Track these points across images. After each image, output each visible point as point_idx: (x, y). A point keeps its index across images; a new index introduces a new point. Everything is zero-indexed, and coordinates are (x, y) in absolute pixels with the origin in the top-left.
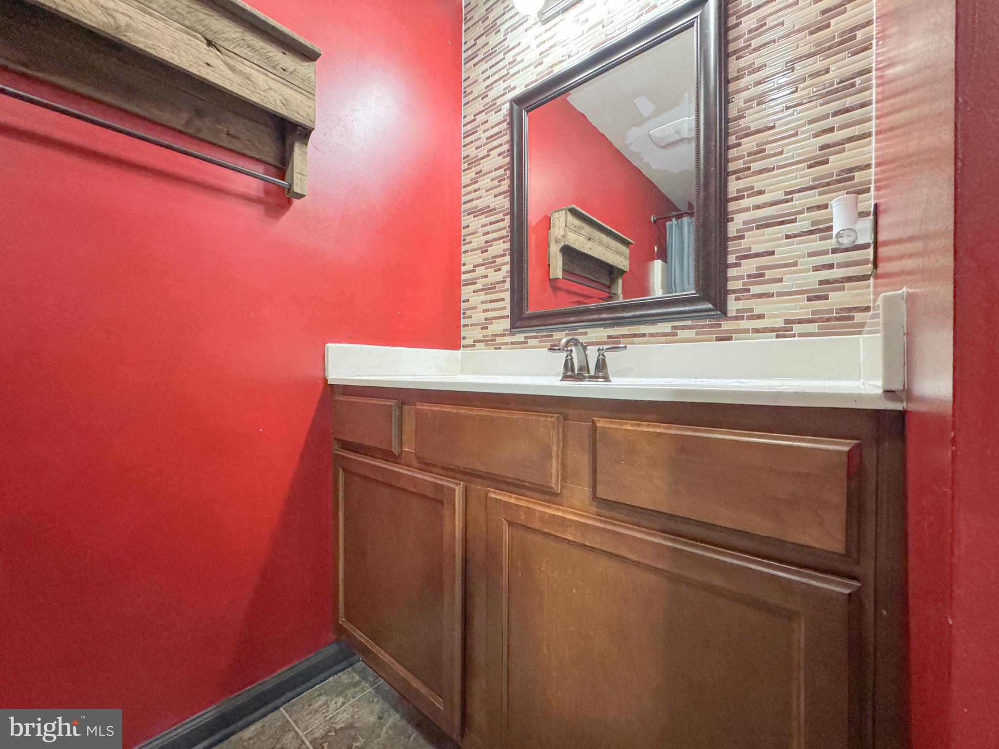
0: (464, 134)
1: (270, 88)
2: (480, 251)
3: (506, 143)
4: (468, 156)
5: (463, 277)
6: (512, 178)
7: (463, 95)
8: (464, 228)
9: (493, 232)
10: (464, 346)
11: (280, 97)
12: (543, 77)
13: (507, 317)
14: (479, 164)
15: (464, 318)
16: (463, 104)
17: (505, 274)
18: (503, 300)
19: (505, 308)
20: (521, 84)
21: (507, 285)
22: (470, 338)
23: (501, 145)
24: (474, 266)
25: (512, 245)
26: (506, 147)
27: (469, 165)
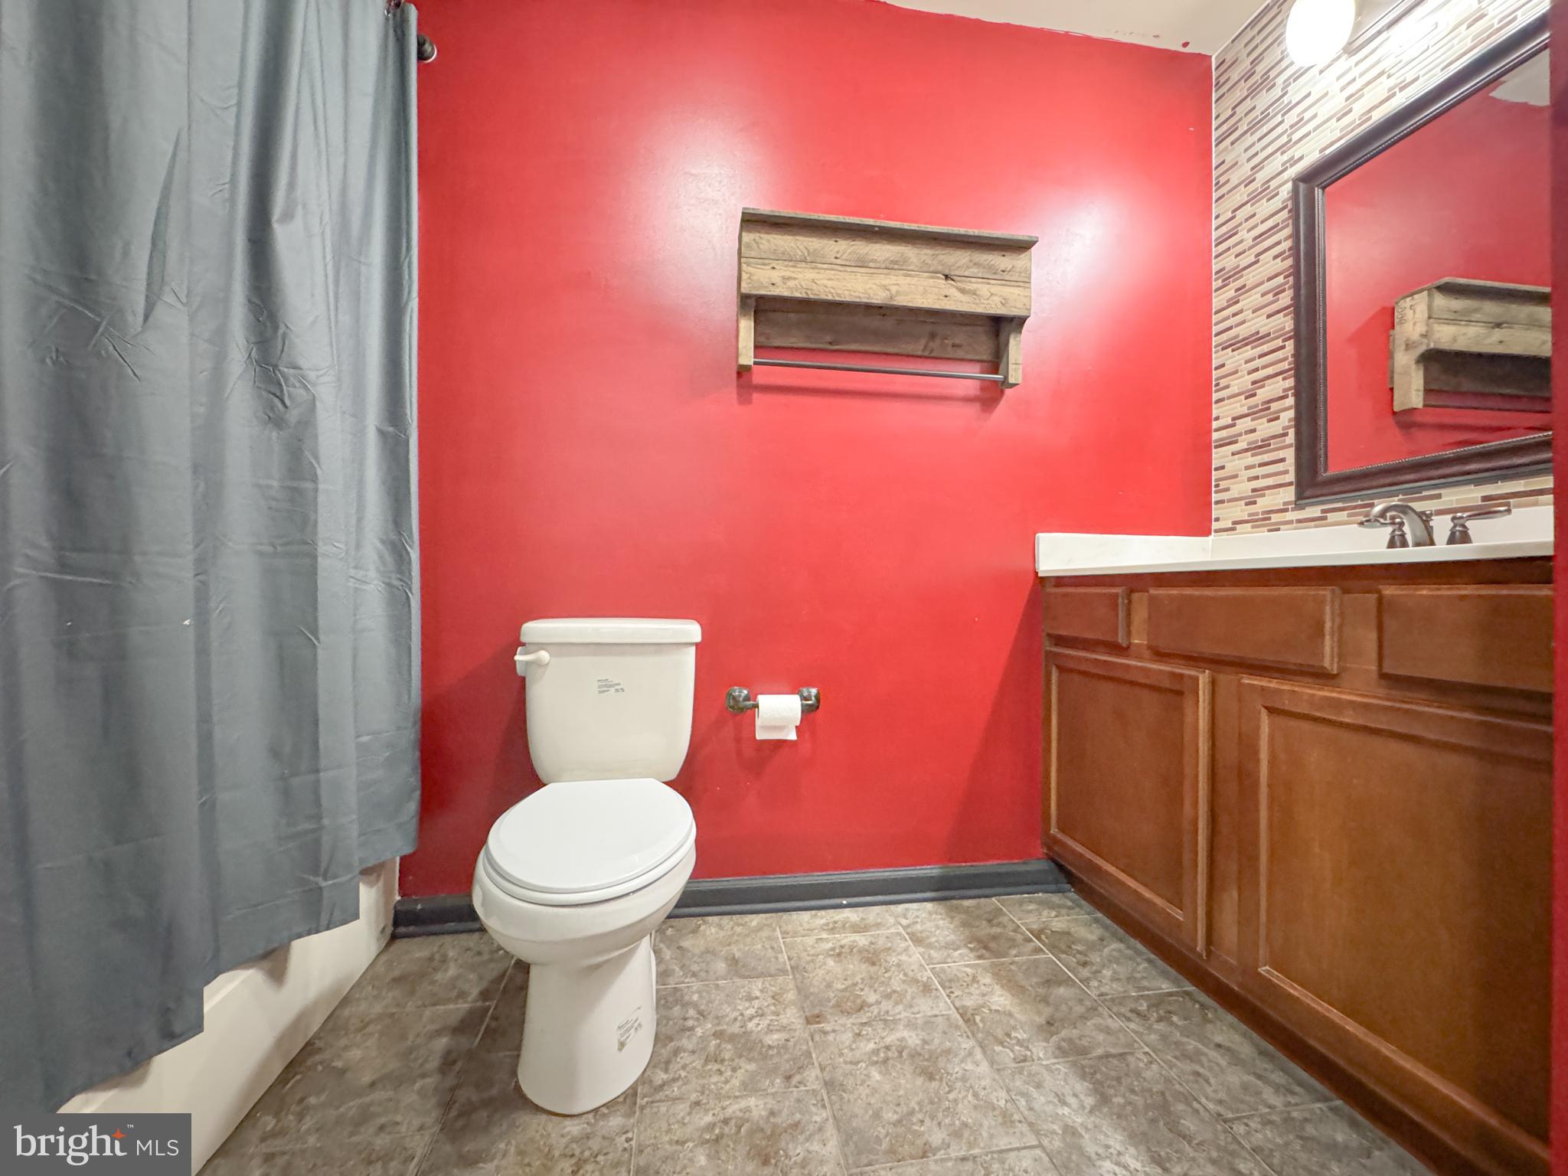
0: (1216, 240)
1: (992, 294)
2: (1243, 397)
3: (1286, 239)
4: (1223, 269)
5: (1215, 436)
6: (1297, 287)
7: (1214, 189)
8: (1216, 369)
9: (1264, 367)
10: (1216, 531)
11: (1000, 299)
12: (1352, 130)
13: (1290, 484)
14: (1242, 277)
15: (1216, 492)
16: (1214, 200)
17: (1287, 424)
18: (1283, 460)
19: (1286, 472)
20: (1311, 153)
21: (1291, 438)
22: (1226, 519)
23: (1278, 243)
24: (1234, 419)
25: (1298, 381)
26: (1288, 244)
27: (1223, 281)
